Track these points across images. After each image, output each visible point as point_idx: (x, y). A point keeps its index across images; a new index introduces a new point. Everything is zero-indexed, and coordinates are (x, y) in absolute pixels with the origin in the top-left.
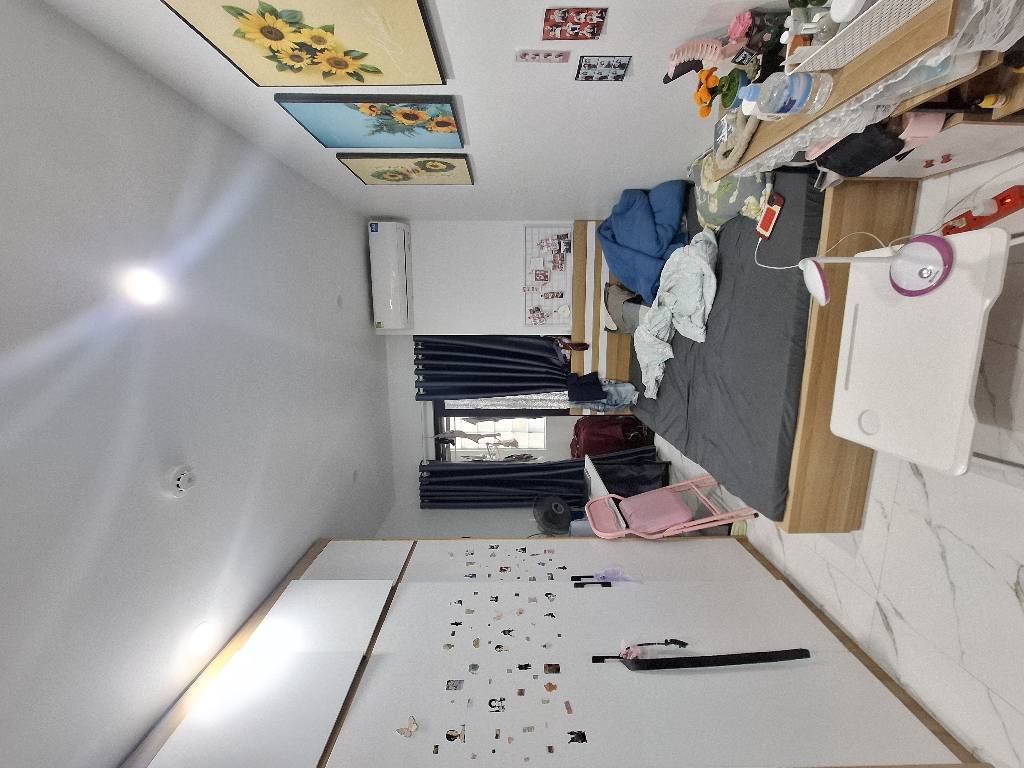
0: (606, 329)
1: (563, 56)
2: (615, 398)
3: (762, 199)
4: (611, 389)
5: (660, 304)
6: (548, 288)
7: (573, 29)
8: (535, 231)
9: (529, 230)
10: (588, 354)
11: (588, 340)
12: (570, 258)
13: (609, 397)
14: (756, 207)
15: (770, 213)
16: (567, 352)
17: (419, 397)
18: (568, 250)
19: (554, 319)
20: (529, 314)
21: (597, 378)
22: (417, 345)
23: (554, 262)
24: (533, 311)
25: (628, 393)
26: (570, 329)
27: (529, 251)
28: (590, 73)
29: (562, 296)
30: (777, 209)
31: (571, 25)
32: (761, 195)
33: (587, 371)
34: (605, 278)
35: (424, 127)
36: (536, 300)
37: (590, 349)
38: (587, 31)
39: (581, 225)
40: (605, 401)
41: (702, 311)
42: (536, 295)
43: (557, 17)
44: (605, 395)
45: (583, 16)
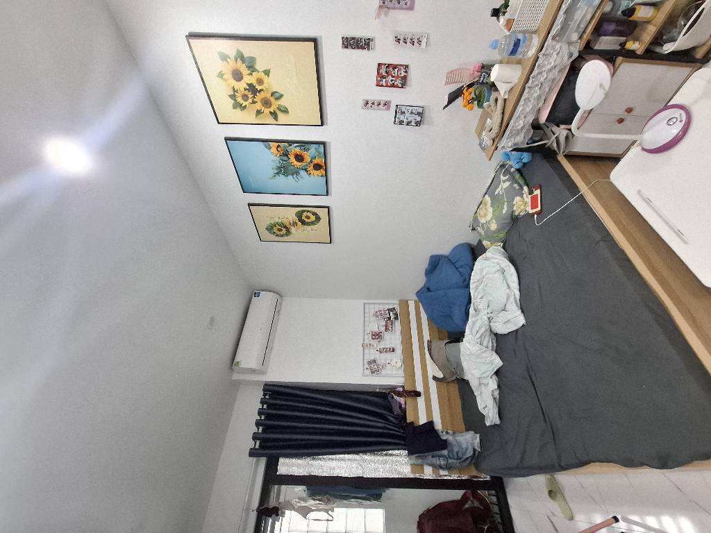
0: (435, 378)
1: (387, 104)
2: (456, 449)
3: (525, 196)
4: (450, 438)
5: (475, 310)
6: (382, 346)
7: (392, 80)
8: (372, 306)
9: (366, 306)
10: (421, 401)
11: (420, 388)
12: (398, 325)
13: (449, 448)
14: (523, 204)
15: (534, 200)
16: (402, 400)
17: (252, 453)
18: (396, 318)
19: (388, 370)
20: (366, 366)
21: (433, 428)
22: (265, 395)
23: (386, 326)
24: (369, 363)
25: (469, 441)
26: (403, 379)
27: (366, 319)
28: (402, 118)
29: (393, 350)
30: (537, 192)
31: (390, 78)
32: (523, 194)
33: (423, 420)
34: (427, 337)
35: (306, 170)
36: (372, 354)
37: (423, 396)
38: (398, 82)
39: (404, 304)
40: (445, 452)
41: (513, 297)
42: (372, 351)
43: (383, 71)
44: (444, 444)
45: (396, 70)
